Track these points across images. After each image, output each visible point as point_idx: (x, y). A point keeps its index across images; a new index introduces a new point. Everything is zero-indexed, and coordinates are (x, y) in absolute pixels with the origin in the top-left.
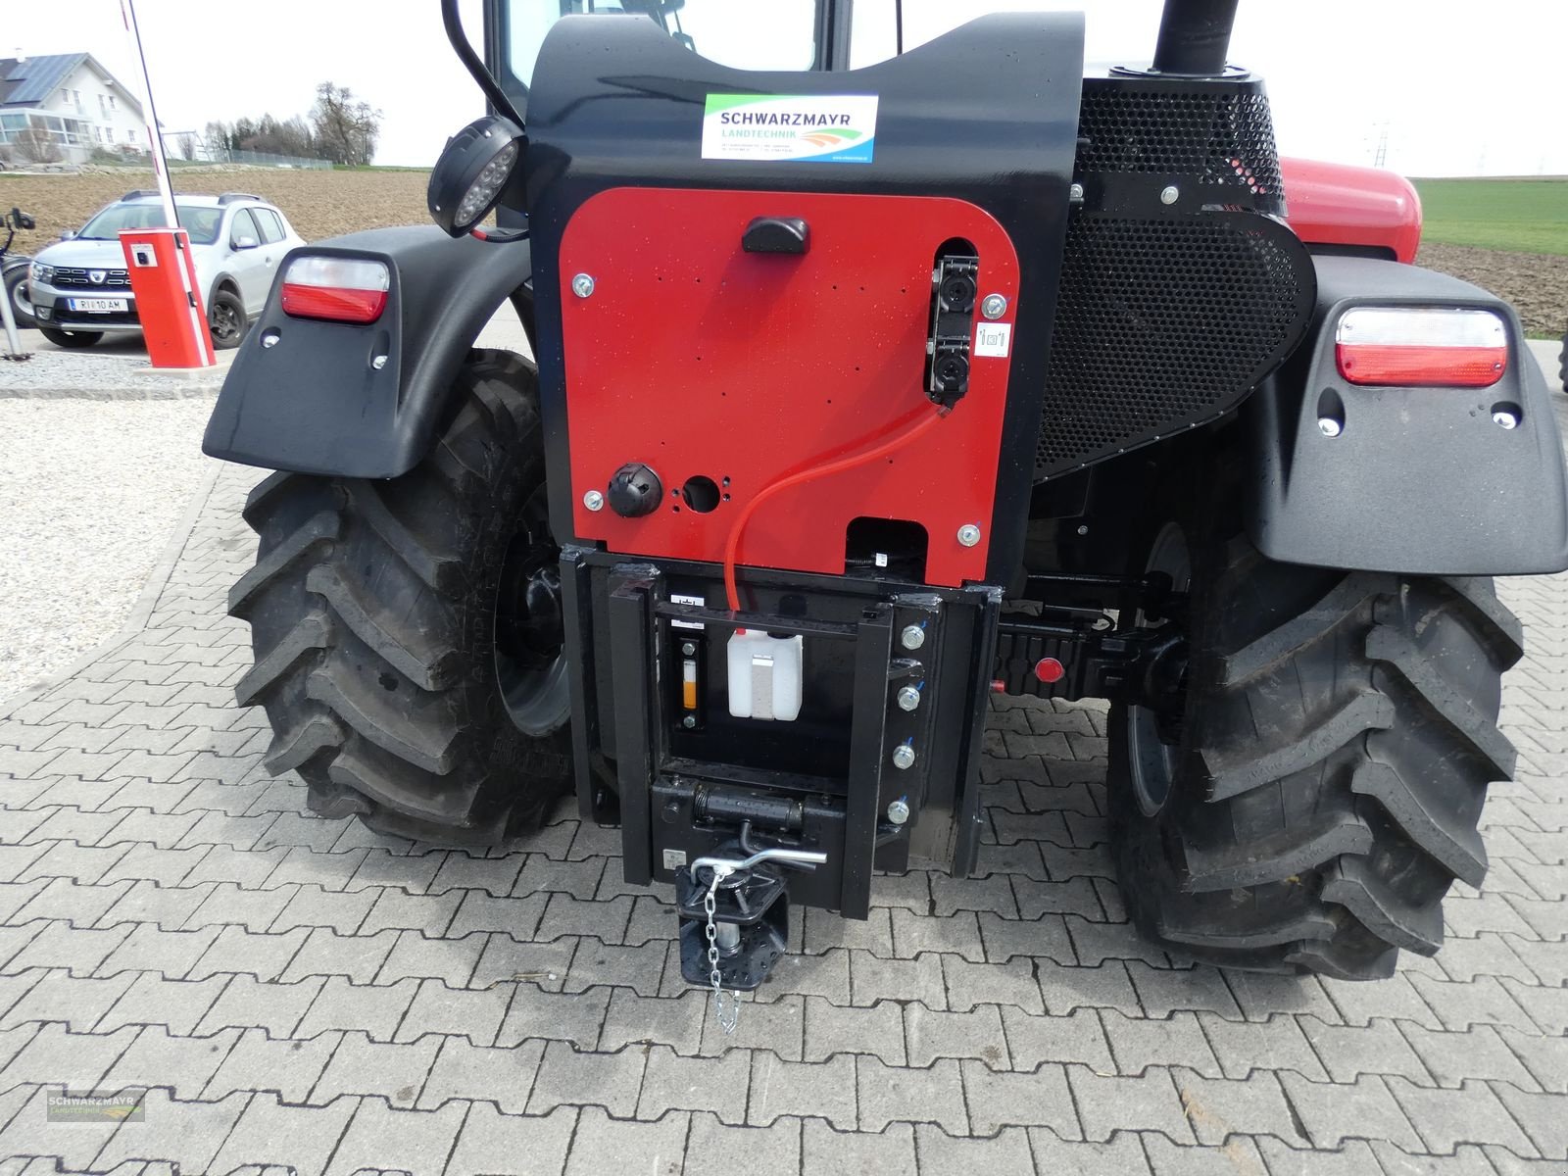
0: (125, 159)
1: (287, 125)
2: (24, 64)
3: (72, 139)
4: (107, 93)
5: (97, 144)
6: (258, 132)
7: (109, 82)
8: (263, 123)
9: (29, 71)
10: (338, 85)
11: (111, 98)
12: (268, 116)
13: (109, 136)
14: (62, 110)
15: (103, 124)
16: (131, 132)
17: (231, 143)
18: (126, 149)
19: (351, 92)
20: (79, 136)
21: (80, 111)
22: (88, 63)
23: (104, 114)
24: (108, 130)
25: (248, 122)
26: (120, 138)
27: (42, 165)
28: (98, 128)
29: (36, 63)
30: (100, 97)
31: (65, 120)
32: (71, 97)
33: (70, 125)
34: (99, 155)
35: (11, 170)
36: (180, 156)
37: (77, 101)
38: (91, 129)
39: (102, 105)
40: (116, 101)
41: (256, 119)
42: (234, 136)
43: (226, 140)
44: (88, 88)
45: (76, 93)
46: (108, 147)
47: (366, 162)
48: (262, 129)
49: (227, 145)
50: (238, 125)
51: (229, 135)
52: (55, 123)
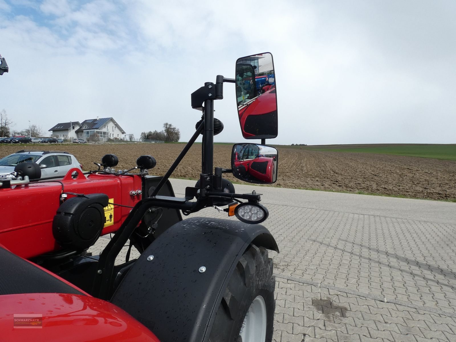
0: (115, 141)
1: (160, 133)
2: (98, 120)
3: (104, 136)
4: (114, 126)
5: (109, 137)
6: (153, 134)
7: (115, 124)
8: (154, 132)
9: (99, 122)
10: (169, 123)
11: (115, 127)
12: (156, 131)
13: (113, 136)
14: (104, 130)
15: (112, 133)
16: (118, 135)
17: (146, 137)
18: (116, 138)
19: (172, 125)
20: (106, 136)
21: (107, 130)
22: (112, 120)
23: (113, 131)
24: (113, 134)
25: (151, 132)
26: (115, 136)
27: (94, 142)
28: (111, 134)
29: (101, 120)
30: (113, 127)
31: (103, 132)
32: (106, 127)
33: (105, 133)
34: (109, 140)
35: (87, 143)
36: (129, 140)
37: (107, 128)
38: (109, 134)
39: (113, 129)
40: (116, 128)
41: (153, 131)
42: (147, 135)
43: (145, 136)
44: (111, 125)
45: (107, 126)
46: (112, 138)
47: (177, 141)
48: (154, 134)
49: (145, 137)
50: (149, 133)
51: (146, 135)
52: (101, 133)
